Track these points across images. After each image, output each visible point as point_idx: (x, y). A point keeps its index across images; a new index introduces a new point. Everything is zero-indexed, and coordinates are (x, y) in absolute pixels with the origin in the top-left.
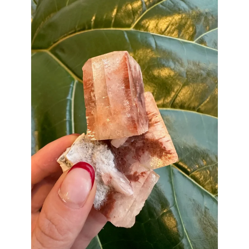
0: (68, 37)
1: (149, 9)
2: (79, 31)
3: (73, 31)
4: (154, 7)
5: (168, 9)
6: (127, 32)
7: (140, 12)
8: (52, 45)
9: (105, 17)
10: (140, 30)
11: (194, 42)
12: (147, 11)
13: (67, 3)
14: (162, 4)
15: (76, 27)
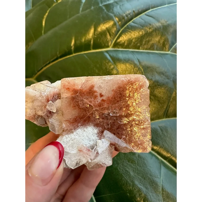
0: (51, 64)
1: (123, 28)
2: (61, 57)
3: (55, 58)
4: (127, 26)
5: (140, 26)
6: (107, 52)
7: (115, 31)
8: (36, 73)
9: (83, 40)
10: (118, 48)
11: (169, 52)
12: (121, 30)
13: (43, 32)
14: (133, 22)
15: (58, 53)
